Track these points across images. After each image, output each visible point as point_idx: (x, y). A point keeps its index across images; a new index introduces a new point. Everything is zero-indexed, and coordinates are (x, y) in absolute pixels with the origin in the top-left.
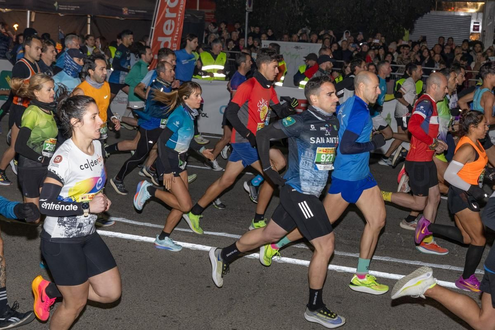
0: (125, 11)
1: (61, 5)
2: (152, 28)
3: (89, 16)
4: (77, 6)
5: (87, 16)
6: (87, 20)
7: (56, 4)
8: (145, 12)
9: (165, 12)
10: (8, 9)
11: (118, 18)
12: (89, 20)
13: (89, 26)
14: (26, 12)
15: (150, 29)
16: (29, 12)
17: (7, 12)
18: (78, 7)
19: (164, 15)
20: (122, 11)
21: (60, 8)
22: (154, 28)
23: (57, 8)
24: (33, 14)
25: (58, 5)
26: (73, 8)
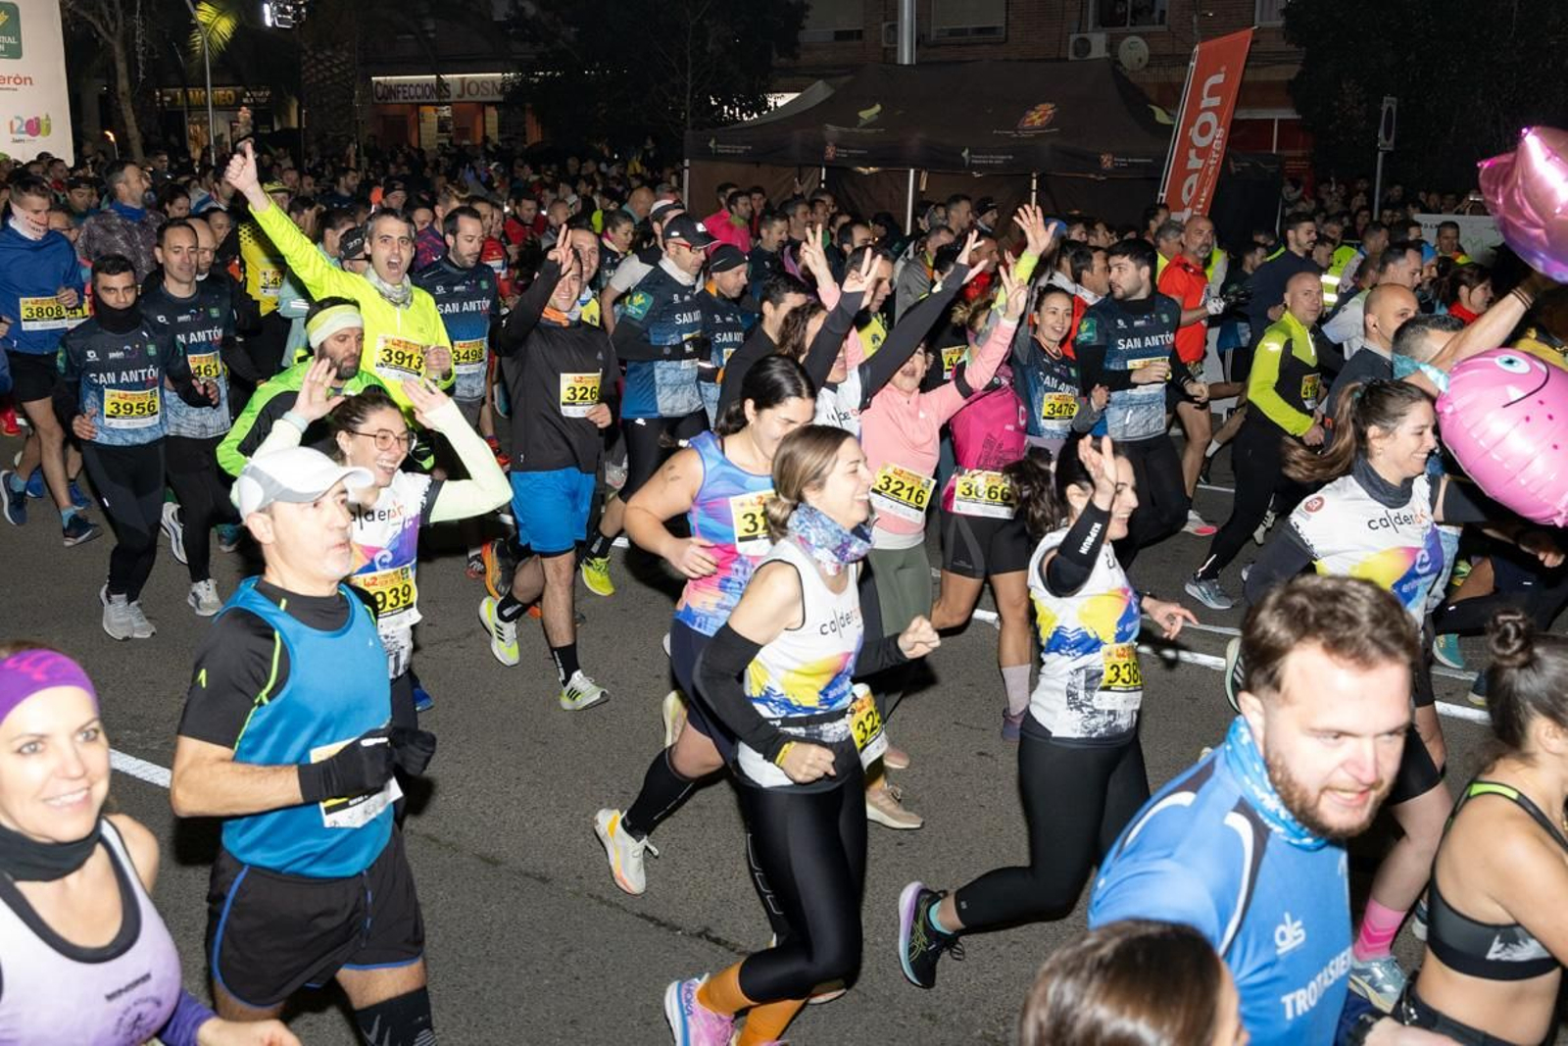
0: (1107, 161)
1: (976, 154)
2: (1160, 194)
3: (1034, 175)
4: (1008, 154)
5: (1030, 174)
6: (1030, 184)
7: (965, 154)
8: (1150, 161)
9: (1188, 159)
10: (874, 166)
11: (1092, 176)
12: (1035, 181)
13: (1034, 194)
14: (908, 172)
15: (1157, 196)
16: (912, 171)
17: (871, 174)
18: (1011, 157)
19: (1186, 164)
20: (1099, 161)
21: (976, 162)
22: (1164, 195)
23: (967, 162)
24: (924, 175)
25: (970, 154)
26: (1000, 159)
